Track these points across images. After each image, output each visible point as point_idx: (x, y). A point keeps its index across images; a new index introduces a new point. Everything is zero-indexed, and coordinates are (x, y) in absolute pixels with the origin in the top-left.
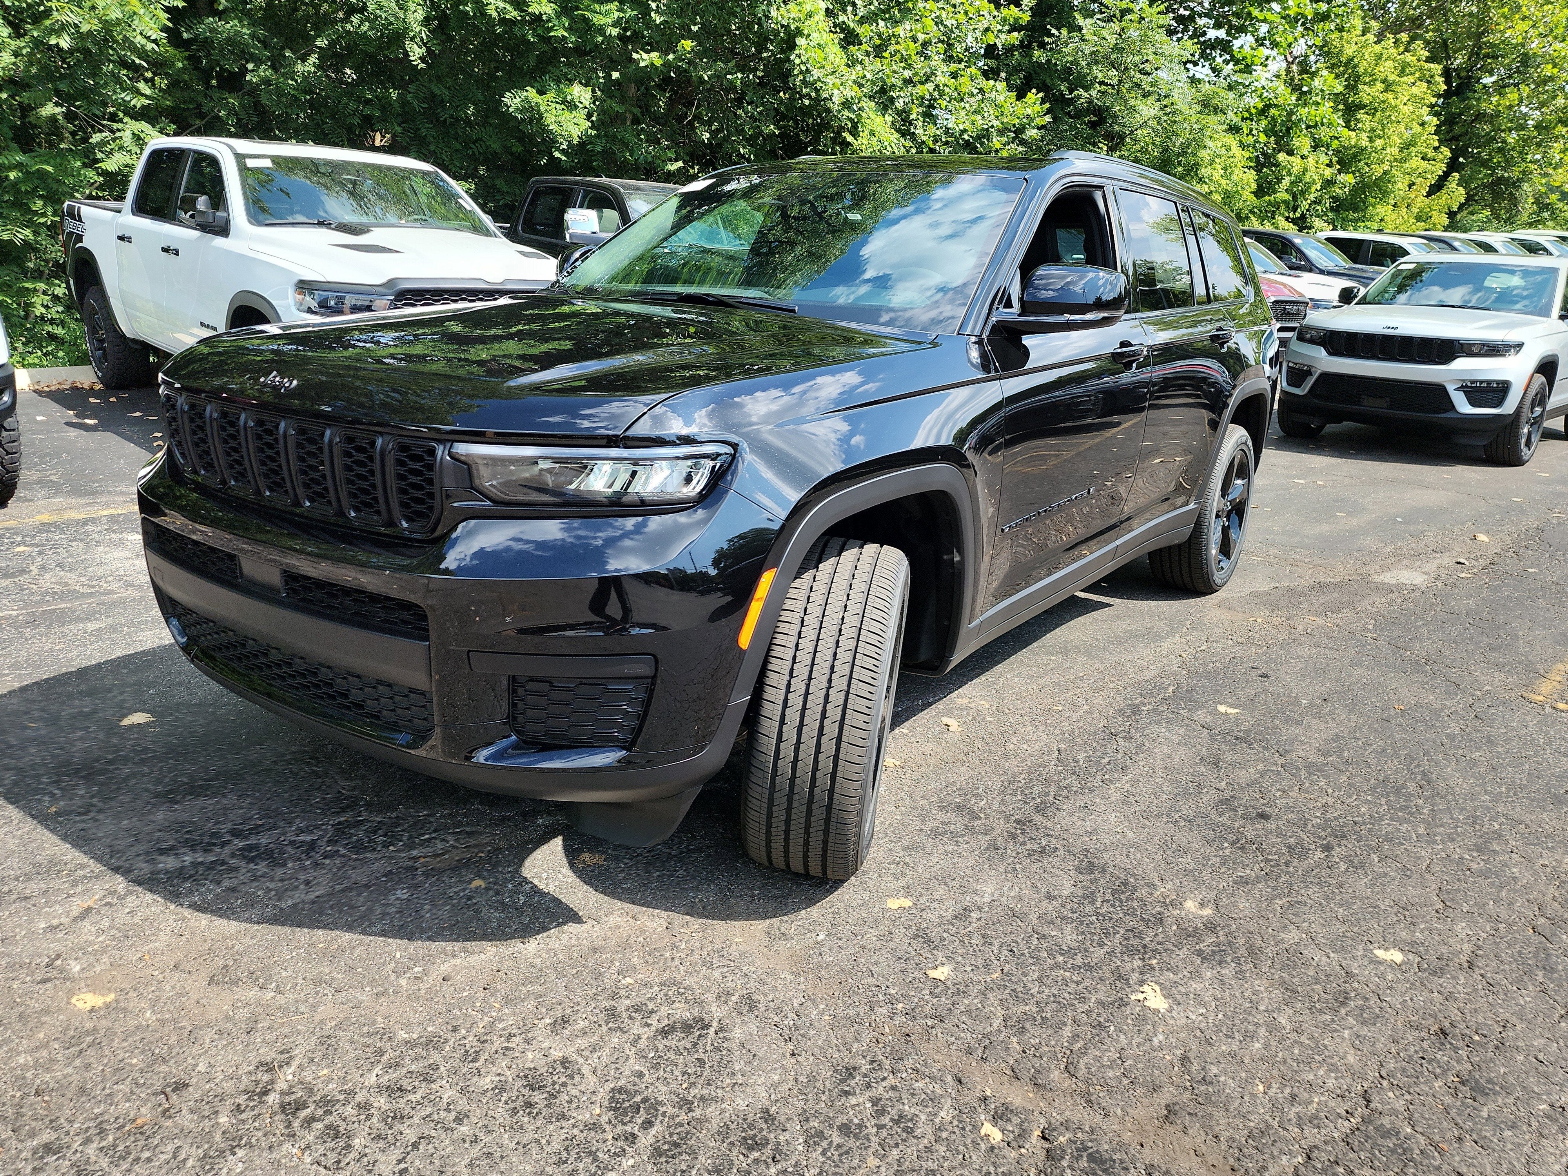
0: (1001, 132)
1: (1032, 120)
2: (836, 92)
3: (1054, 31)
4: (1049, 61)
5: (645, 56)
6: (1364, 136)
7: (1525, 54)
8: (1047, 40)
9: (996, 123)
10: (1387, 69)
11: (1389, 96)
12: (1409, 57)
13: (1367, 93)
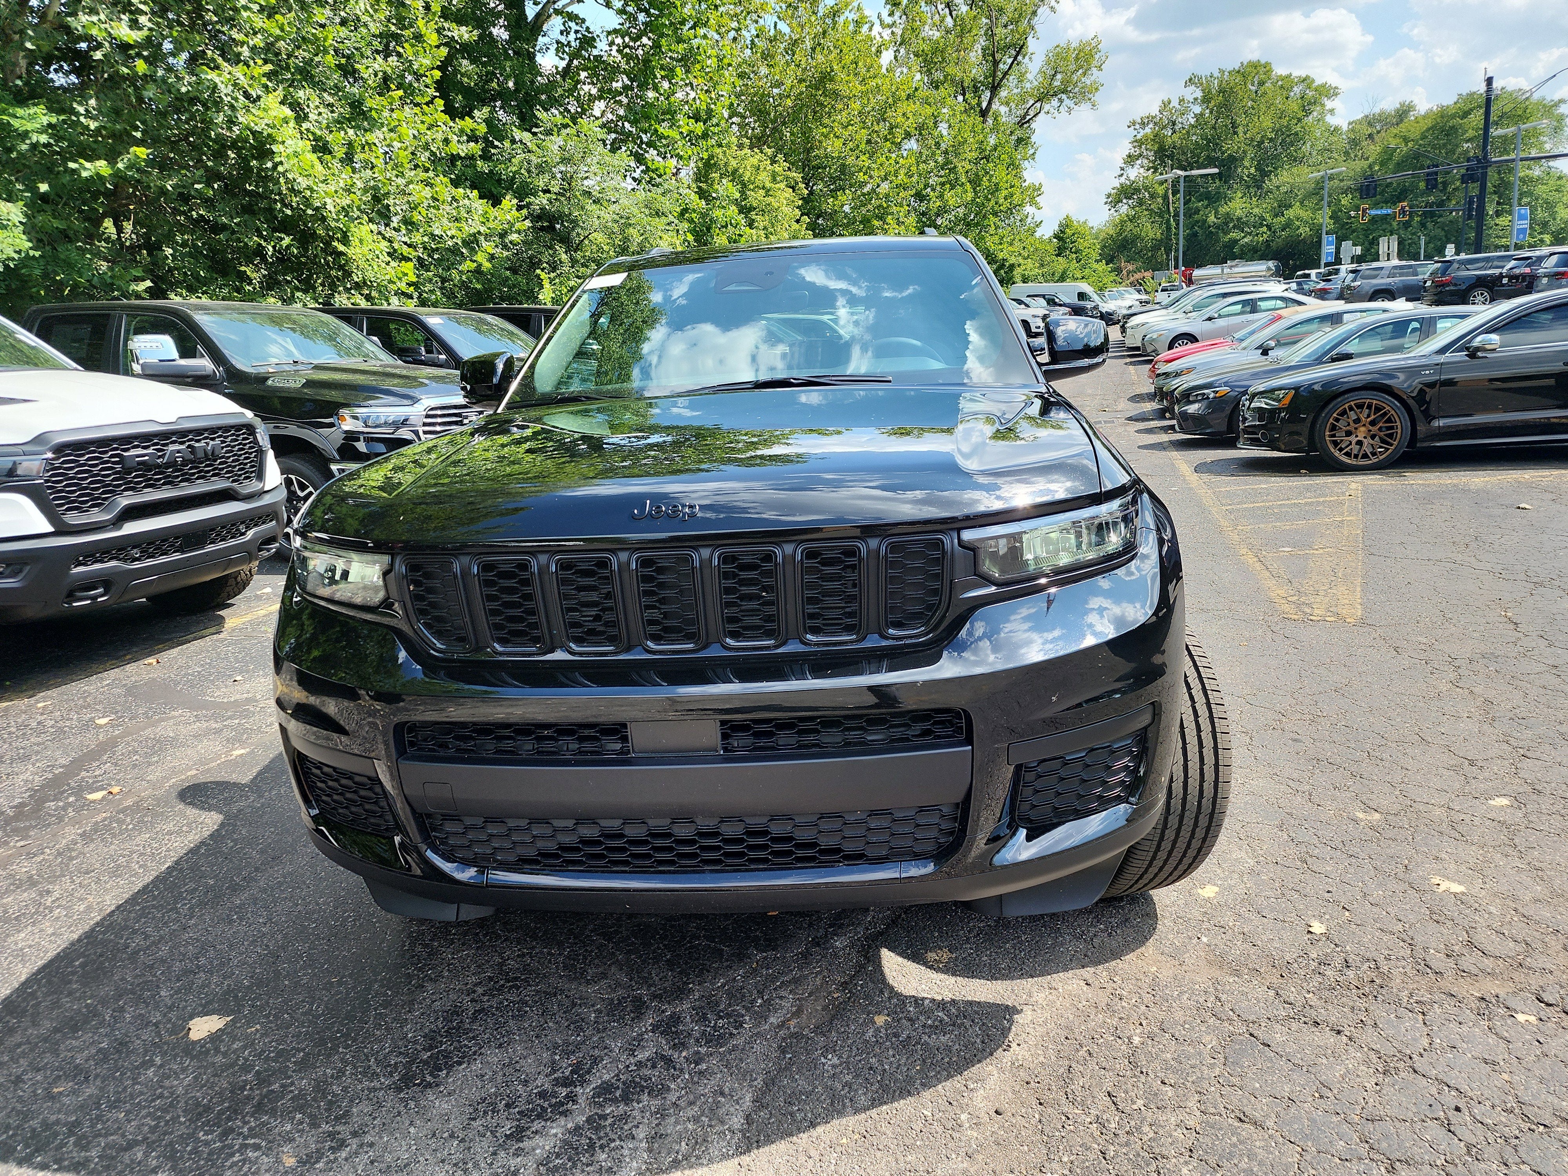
0: (487, 237)
1: (513, 225)
2: (328, 201)
3: (496, 143)
4: (491, 171)
5: (88, 165)
6: (762, 233)
7: (843, 165)
8: (493, 151)
9: (482, 229)
10: (764, 178)
11: (769, 199)
12: (777, 168)
13: (755, 197)
